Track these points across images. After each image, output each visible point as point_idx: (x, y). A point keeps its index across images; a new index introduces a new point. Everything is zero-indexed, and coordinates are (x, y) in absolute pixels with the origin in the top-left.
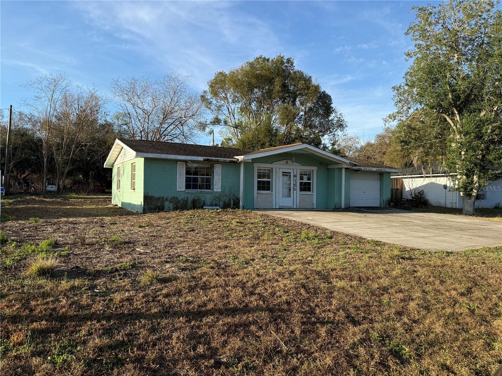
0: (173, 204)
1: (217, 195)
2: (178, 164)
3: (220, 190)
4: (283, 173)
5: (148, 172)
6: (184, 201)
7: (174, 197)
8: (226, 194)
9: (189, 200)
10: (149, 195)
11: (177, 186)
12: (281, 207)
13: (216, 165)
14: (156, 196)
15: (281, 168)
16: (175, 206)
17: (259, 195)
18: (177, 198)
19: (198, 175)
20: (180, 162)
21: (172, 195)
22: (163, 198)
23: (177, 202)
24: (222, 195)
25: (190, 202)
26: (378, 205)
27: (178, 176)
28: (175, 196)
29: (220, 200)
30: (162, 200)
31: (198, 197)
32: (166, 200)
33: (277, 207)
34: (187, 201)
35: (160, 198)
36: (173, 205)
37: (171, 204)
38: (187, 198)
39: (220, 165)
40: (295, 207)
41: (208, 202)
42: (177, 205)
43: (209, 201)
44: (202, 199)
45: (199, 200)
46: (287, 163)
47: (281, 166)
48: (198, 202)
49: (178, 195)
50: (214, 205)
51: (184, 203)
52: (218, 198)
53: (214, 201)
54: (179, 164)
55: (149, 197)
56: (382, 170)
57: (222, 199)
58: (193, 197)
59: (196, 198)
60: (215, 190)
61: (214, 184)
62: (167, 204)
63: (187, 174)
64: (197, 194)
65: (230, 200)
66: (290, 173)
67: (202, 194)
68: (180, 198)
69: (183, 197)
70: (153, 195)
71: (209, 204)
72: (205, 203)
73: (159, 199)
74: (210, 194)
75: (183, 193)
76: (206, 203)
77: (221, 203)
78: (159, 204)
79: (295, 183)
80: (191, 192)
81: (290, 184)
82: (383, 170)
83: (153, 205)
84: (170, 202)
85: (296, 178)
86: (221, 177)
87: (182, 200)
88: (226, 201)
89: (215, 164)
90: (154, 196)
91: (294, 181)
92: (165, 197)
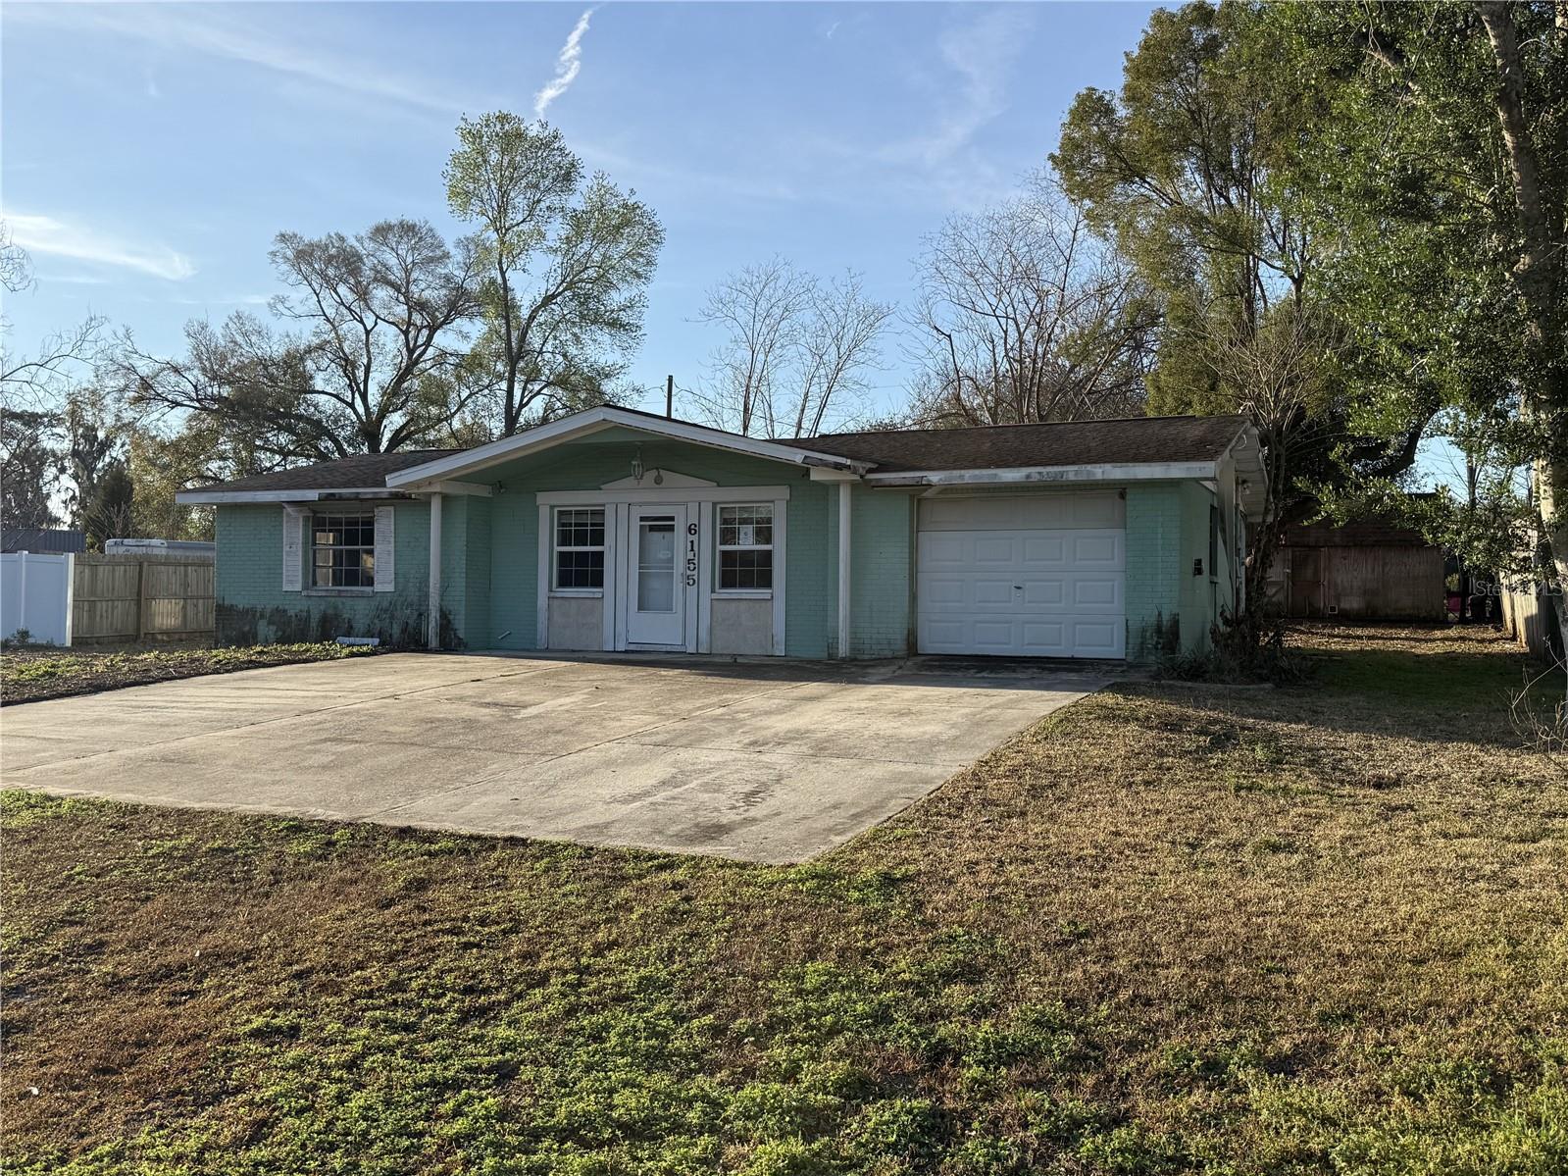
0: (274, 628)
1: (385, 604)
2: (285, 515)
3: (390, 588)
4: (642, 519)
6: (300, 620)
7: (277, 610)
8: (409, 600)
9: (312, 616)
10: (227, 603)
11: (284, 577)
12: (632, 647)
13: (380, 509)
14: (241, 607)
15: (636, 504)
16: (280, 633)
17: (556, 603)
18: (284, 611)
20: (289, 510)
21: (274, 604)
22: (254, 611)
23: (284, 623)
24: (399, 603)
25: (314, 624)
27: (286, 548)
28: (280, 607)
29: (392, 617)
30: (251, 614)
31: (336, 608)
32: (262, 616)
33: (621, 647)
34: (308, 620)
36: (276, 632)
37: (271, 627)
38: (308, 611)
39: (392, 509)
40: (691, 649)
41: (360, 624)
42: (283, 633)
43: (361, 621)
44: (346, 616)
45: (336, 616)
46: (658, 480)
47: (635, 497)
48: (336, 623)
49: (288, 602)
51: (301, 627)
52: (386, 611)
53: (376, 621)
54: (288, 514)
55: (226, 609)
56: (1062, 474)
57: (398, 614)
58: (322, 608)
59: (330, 612)
60: (378, 587)
62: (263, 629)
64: (333, 599)
65: (420, 617)
66: (672, 519)
67: (344, 600)
68: (291, 613)
69: (299, 607)
70: (234, 603)
71: (362, 630)
72: (351, 627)
73: (246, 612)
74: (365, 601)
75: (299, 597)
76: (354, 625)
77: (395, 626)
78: (247, 628)
79: (690, 555)
80: (314, 593)
81: (671, 560)
82: (1072, 477)
83: (234, 630)
84: (269, 623)
85: (695, 538)
86: (393, 545)
87: (296, 616)
88: (410, 622)
89: (377, 506)
90: (237, 606)
91: (689, 548)
92: (259, 608)
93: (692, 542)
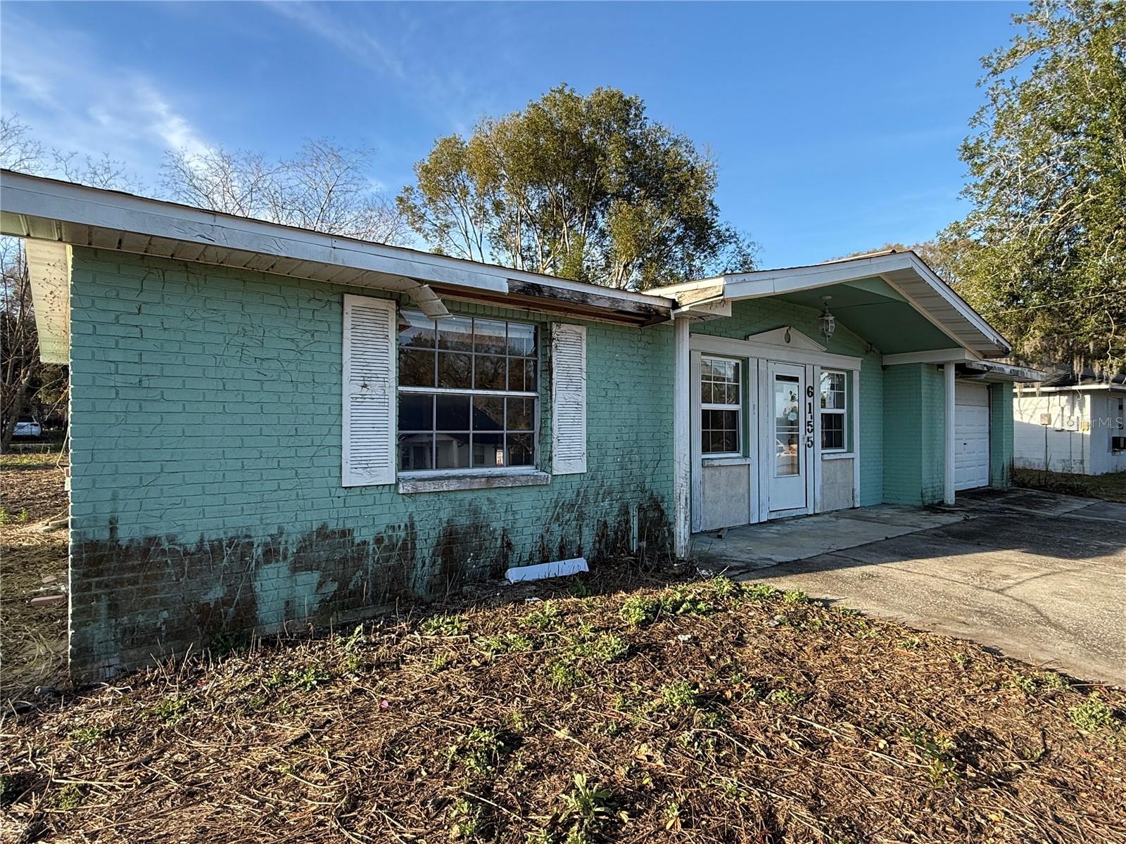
0: (316, 576)
1: (569, 495)
2: (348, 309)
3: (581, 467)
4: (778, 377)
5: (115, 355)
6: (392, 547)
7: (323, 533)
8: (608, 484)
9: (421, 536)
10: (123, 535)
11: (346, 454)
12: (773, 516)
13: (564, 327)
14: (190, 540)
15: (772, 360)
16: (332, 587)
17: (708, 472)
18: (344, 533)
19: (470, 388)
20: (361, 301)
21: (312, 520)
22: (240, 546)
23: (344, 561)
24: (592, 491)
25: (424, 550)
26: (984, 482)
27: (350, 388)
28: (332, 526)
29: (581, 517)
31: (475, 512)
32: (271, 554)
33: (764, 517)
34: (408, 546)
35: (216, 549)
36: (320, 585)
37: (303, 577)
38: (411, 526)
39: (586, 333)
40: (811, 510)
42: (343, 585)
43: (527, 531)
44: (497, 525)
45: (477, 528)
46: (788, 338)
47: (773, 353)
48: (475, 542)
49: (353, 512)
50: (555, 553)
51: (392, 562)
52: (571, 507)
53: (555, 527)
54: (356, 310)
55: (127, 552)
57: (590, 510)
58: (445, 516)
59: (463, 521)
60: (560, 467)
61: (556, 433)
62: (271, 585)
63: (402, 381)
64: (470, 496)
65: (625, 511)
66: (798, 379)
67: (492, 495)
68: (365, 534)
69: (384, 521)
70: (160, 530)
71: (528, 548)
72: (509, 545)
74: (534, 493)
75: (386, 498)
76: (514, 540)
77: (586, 531)
78: (217, 593)
79: (809, 419)
80: (430, 487)
81: (798, 422)
83: (164, 604)
84: (295, 569)
85: (812, 400)
86: (584, 393)
87: (379, 541)
88: (611, 521)
89: (559, 322)
90: (171, 539)
91: (808, 411)
92: (260, 537)
93: (810, 404)
